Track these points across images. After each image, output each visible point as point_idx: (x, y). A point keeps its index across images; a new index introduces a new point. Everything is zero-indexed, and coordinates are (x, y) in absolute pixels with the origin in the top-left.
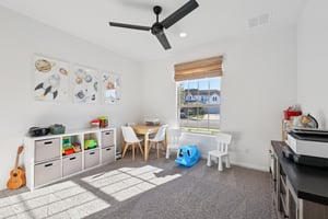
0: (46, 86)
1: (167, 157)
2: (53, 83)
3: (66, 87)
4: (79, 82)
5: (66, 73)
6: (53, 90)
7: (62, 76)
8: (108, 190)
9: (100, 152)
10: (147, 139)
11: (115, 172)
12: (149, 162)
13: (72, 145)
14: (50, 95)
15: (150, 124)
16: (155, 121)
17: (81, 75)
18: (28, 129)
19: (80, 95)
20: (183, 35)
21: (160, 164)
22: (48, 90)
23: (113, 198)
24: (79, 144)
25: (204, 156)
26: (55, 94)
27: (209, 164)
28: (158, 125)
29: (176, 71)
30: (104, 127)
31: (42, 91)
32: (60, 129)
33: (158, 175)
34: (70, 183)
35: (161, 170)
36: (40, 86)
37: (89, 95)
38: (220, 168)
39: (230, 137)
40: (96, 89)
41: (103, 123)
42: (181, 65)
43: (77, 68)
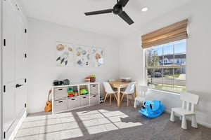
0: (61, 59)
1: (135, 106)
2: (65, 56)
3: (72, 58)
4: (79, 55)
5: (71, 50)
6: (65, 60)
7: (70, 52)
8: (86, 124)
9: (89, 97)
10: (119, 91)
11: (96, 111)
12: (120, 109)
13: (73, 92)
14: (64, 63)
15: (124, 81)
16: (127, 79)
17: (80, 51)
18: (53, 81)
19: (79, 62)
20: (145, 10)
21: (128, 111)
22: (63, 60)
23: (87, 130)
24: (77, 91)
25: (168, 111)
26: (66, 62)
27: (172, 119)
28: (130, 81)
29: (143, 40)
30: (93, 82)
31: (60, 61)
32: (67, 82)
33: (123, 120)
34: (70, 114)
35: (126, 116)
36: (59, 59)
37: (84, 62)
38: (184, 126)
39: (197, 97)
40: (88, 58)
41: (92, 79)
42: (147, 35)
43: (78, 46)
